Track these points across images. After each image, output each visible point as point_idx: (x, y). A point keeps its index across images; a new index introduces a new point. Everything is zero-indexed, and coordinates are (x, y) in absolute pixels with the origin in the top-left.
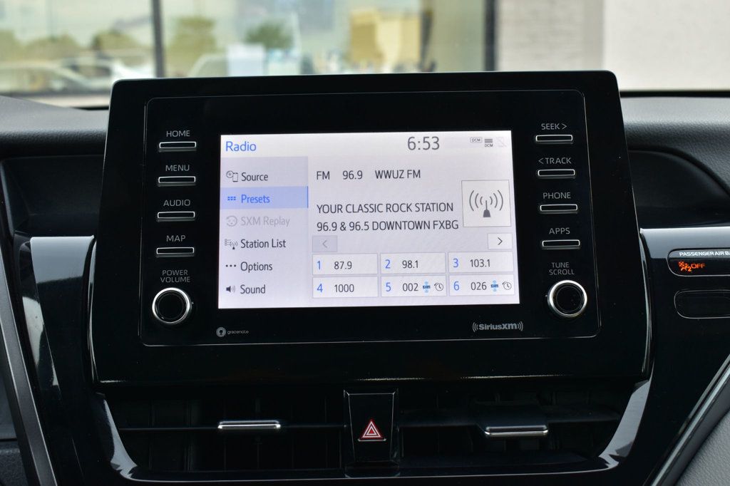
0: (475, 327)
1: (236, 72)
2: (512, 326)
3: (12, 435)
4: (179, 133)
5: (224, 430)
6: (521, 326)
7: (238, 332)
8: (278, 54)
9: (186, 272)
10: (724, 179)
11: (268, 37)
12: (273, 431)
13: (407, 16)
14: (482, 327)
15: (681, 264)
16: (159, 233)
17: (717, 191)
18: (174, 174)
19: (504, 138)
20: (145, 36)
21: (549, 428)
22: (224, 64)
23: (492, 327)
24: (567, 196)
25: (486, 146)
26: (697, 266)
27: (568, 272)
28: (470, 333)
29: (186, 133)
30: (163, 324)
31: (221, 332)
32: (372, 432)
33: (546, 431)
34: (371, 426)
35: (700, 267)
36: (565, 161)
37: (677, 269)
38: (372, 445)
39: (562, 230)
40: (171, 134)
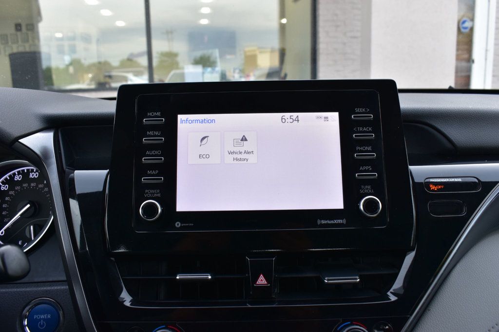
0: (319, 222)
1: (189, 80)
2: (340, 221)
3: (64, 278)
4: (155, 114)
5: (180, 279)
6: (344, 221)
7: (187, 225)
8: (209, 69)
9: (158, 191)
10: (452, 139)
11: (205, 62)
12: (207, 279)
13: (272, 51)
14: (323, 222)
15: (431, 186)
16: (143, 170)
17: (449, 145)
18: (152, 136)
19: (334, 116)
20: (144, 61)
21: (360, 278)
22: (183, 75)
23: (329, 222)
24: (369, 148)
25: (325, 121)
26: (440, 187)
27: (370, 191)
28: (316, 225)
29: (158, 114)
30: (145, 220)
31: (178, 224)
32: (262, 281)
33: (359, 280)
34: (262, 277)
35: (441, 188)
36: (368, 129)
37: (429, 188)
38: (262, 288)
39: (367, 168)
40: (151, 114)
